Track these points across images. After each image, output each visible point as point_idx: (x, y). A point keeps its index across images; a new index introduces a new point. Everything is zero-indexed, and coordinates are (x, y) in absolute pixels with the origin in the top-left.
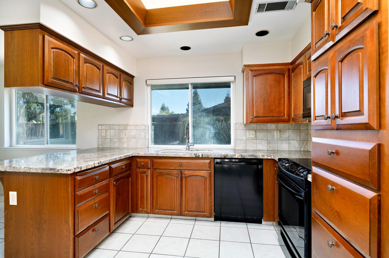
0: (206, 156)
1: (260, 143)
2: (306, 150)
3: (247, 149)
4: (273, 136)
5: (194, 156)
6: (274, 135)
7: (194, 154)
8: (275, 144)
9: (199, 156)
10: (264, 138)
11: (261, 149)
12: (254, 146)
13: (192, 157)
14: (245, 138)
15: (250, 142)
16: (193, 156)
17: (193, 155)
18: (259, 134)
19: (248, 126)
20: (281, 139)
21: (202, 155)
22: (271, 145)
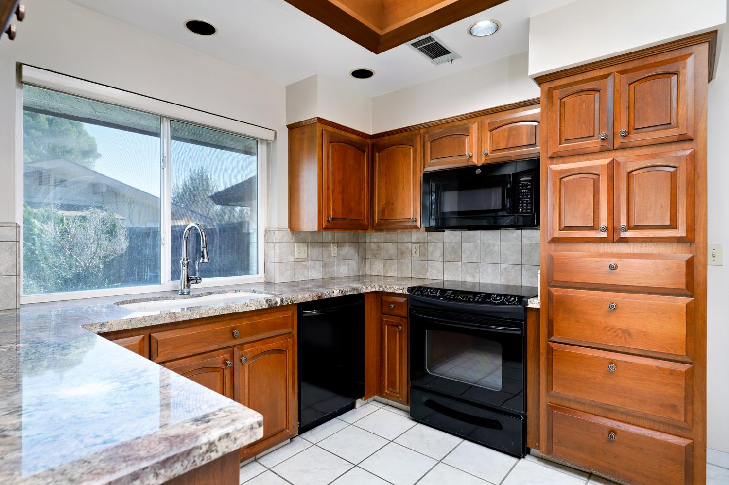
0: (289, 301)
1: (314, 267)
2: (364, 273)
3: (296, 279)
4: (330, 254)
5: (267, 306)
6: (331, 251)
7: (267, 301)
8: (332, 267)
9: (276, 303)
10: (318, 258)
11: (314, 278)
12: (306, 273)
13: (261, 308)
14: (291, 259)
15: (300, 266)
16: (264, 307)
17: (265, 303)
18: (312, 250)
19: (297, 235)
20: (339, 258)
21: (282, 301)
22: (327, 270)
